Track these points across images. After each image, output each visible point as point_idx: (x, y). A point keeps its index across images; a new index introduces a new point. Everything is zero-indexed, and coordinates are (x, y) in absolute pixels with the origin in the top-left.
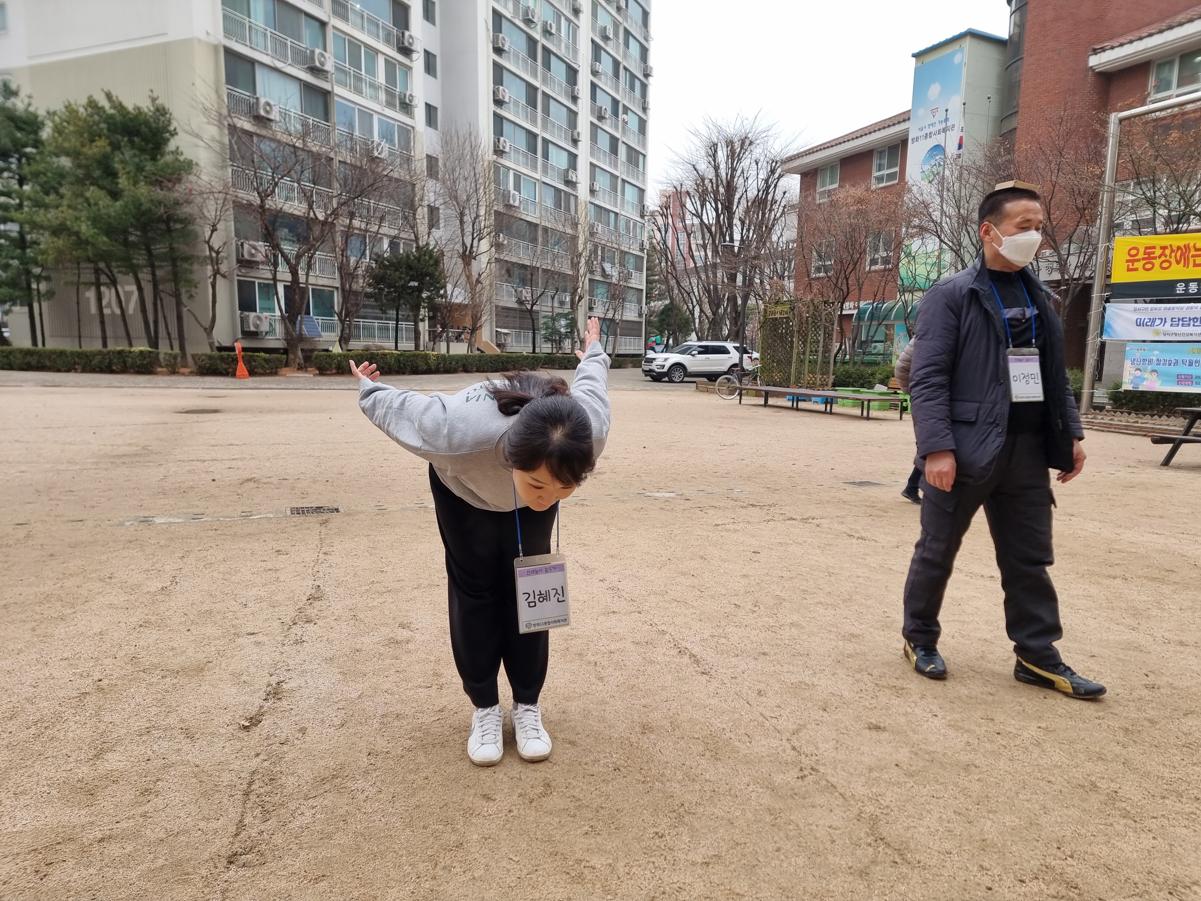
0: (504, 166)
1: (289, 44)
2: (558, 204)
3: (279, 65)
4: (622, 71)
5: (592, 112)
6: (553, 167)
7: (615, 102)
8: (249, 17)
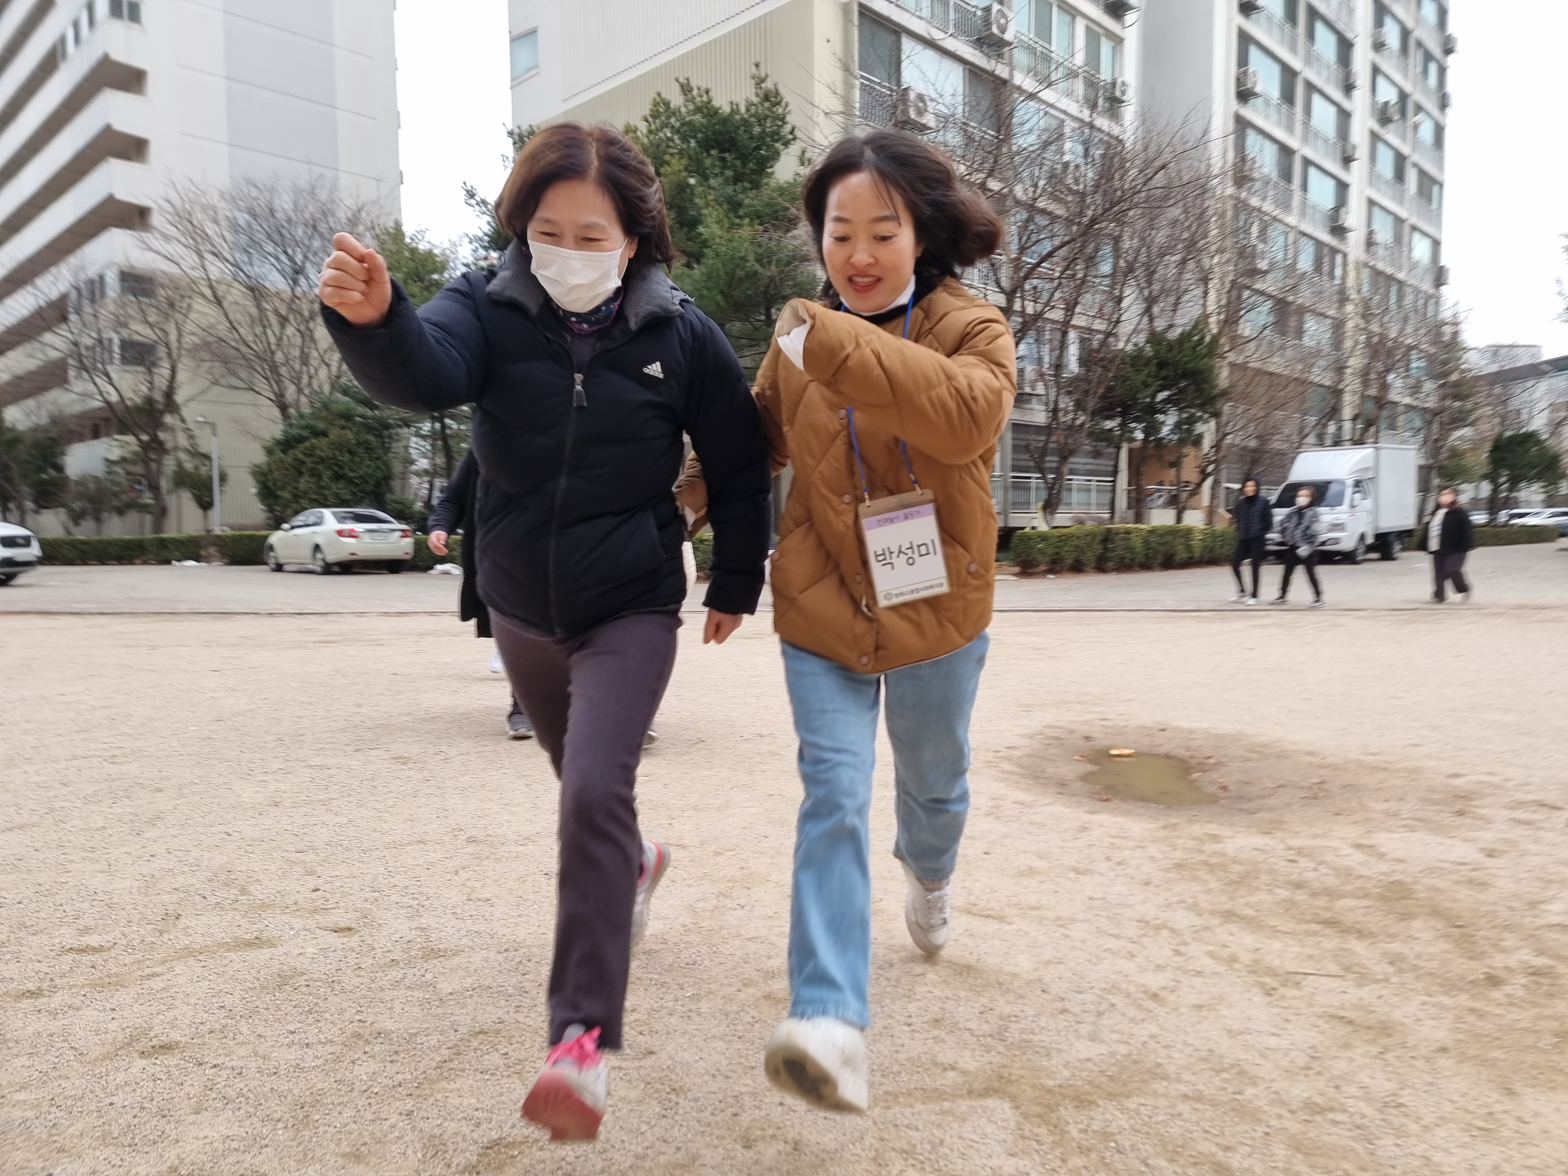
0: (1247, 204)
3: (937, 35)
4: (1412, 46)
5: (1372, 112)
6: (1314, 204)
7: (1403, 97)
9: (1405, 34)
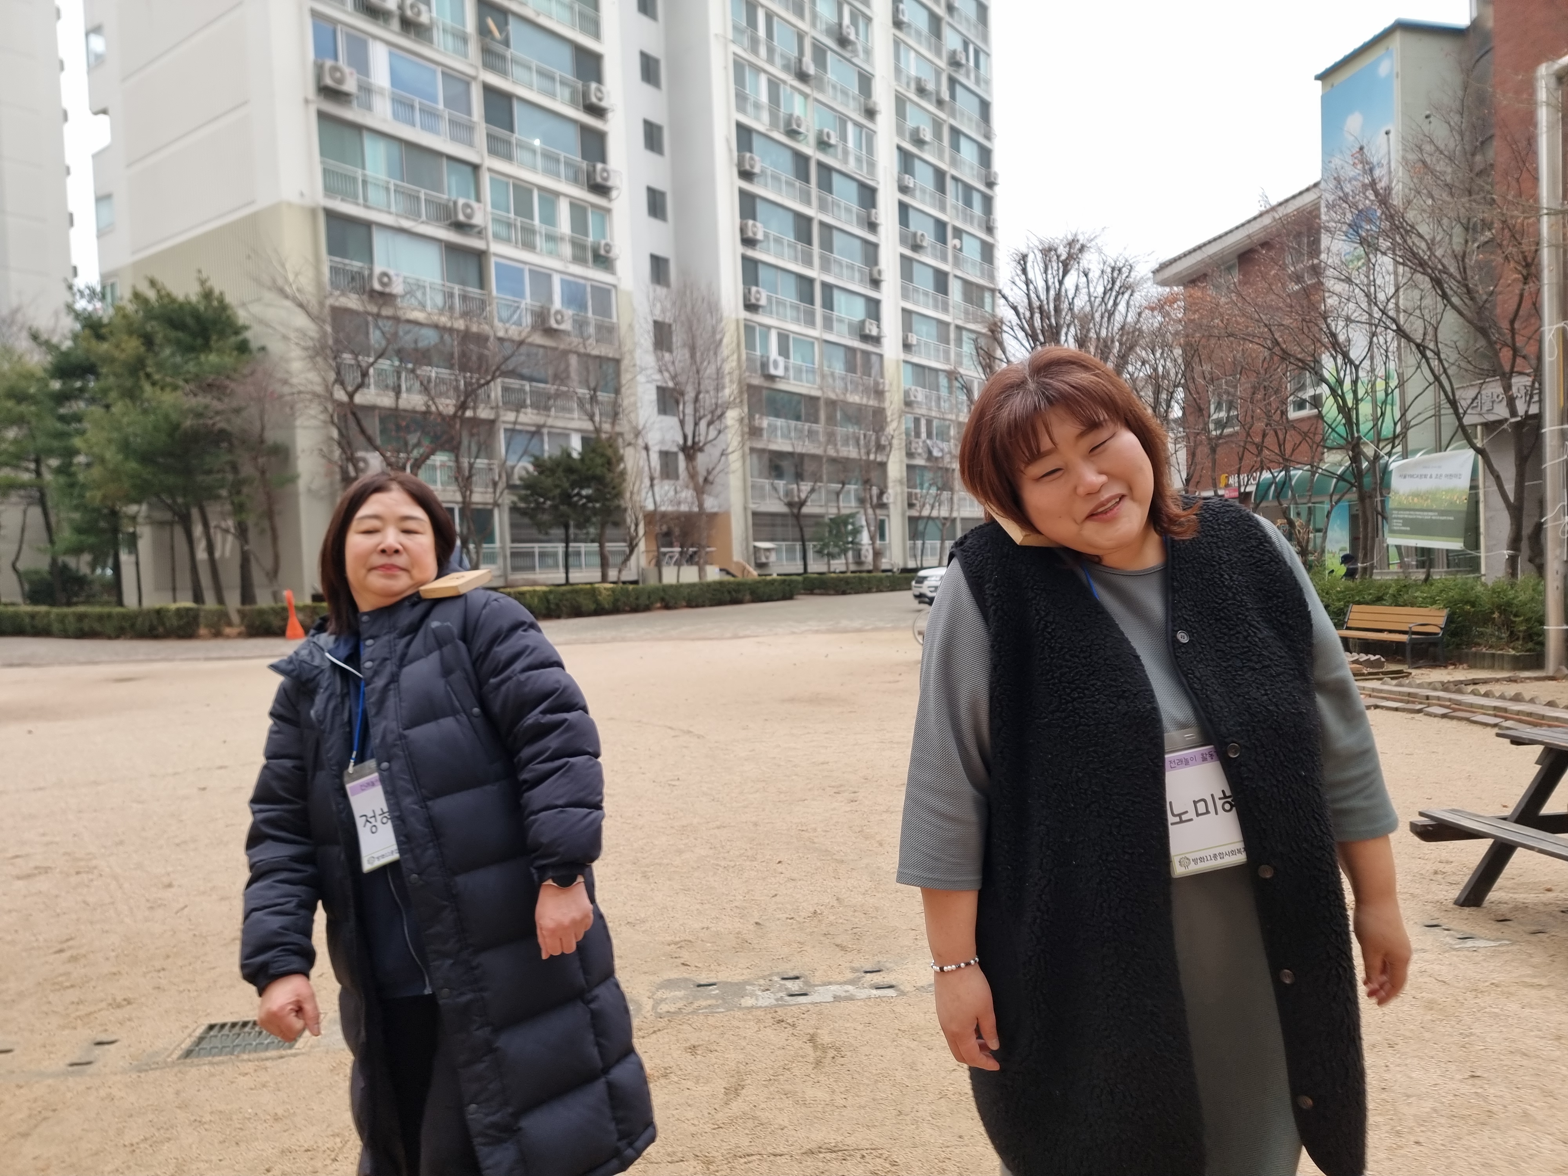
0: (760, 325)
1: (423, 197)
2: (851, 367)
3: (406, 224)
4: (949, 184)
5: (903, 240)
6: (841, 320)
7: (941, 226)
8: (363, 168)
9: (940, 176)
